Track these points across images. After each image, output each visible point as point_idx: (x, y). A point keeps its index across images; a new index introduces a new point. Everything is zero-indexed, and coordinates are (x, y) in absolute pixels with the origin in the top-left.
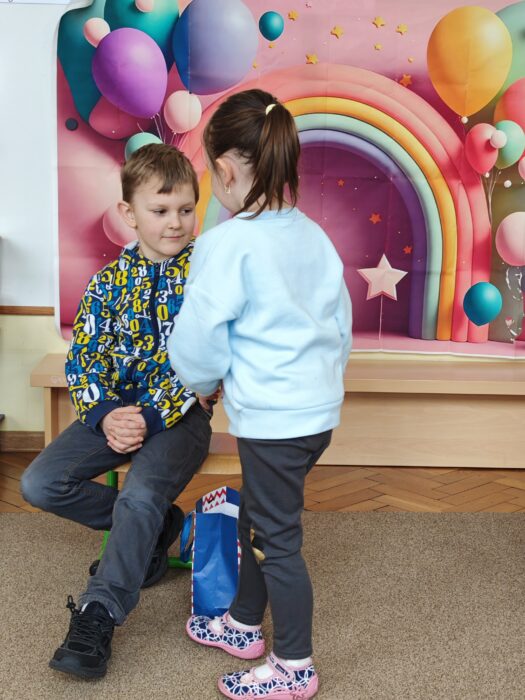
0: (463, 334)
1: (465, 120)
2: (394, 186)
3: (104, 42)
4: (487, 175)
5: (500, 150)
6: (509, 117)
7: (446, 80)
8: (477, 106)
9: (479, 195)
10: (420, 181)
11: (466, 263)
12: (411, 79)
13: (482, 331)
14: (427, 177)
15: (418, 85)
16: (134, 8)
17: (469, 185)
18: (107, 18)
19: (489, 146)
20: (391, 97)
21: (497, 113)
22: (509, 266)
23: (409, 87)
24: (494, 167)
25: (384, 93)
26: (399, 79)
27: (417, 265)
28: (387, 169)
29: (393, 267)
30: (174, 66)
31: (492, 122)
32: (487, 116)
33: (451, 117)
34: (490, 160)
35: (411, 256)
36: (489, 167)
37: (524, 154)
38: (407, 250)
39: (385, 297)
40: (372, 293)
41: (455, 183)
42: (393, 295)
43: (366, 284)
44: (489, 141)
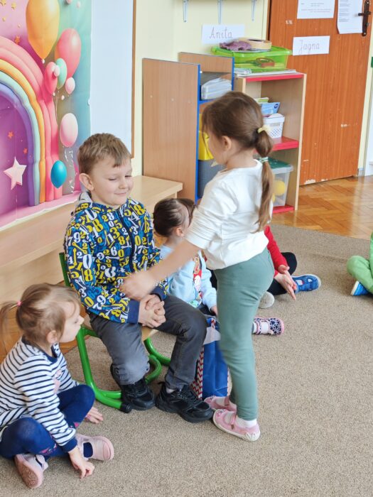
0: (52, 196)
1: (44, 61)
4: (54, 94)
5: (58, 77)
6: (61, 56)
7: (35, 37)
8: (47, 52)
9: (52, 107)
10: (27, 104)
11: (49, 152)
12: (20, 39)
13: (59, 190)
14: (30, 101)
15: (22, 42)
17: (47, 102)
19: (54, 77)
20: (12, 52)
21: (56, 55)
22: (65, 147)
23: (19, 44)
24: (56, 89)
25: (9, 50)
26: (14, 39)
27: (30, 160)
28: (13, 100)
29: (20, 164)
31: (54, 61)
32: (52, 58)
33: (37, 59)
34: (54, 84)
35: (27, 154)
36: (55, 89)
37: (68, 77)
38: (25, 151)
39: (18, 185)
40: (13, 184)
41: (42, 102)
42: (21, 182)
43: (9, 180)
44: (53, 73)
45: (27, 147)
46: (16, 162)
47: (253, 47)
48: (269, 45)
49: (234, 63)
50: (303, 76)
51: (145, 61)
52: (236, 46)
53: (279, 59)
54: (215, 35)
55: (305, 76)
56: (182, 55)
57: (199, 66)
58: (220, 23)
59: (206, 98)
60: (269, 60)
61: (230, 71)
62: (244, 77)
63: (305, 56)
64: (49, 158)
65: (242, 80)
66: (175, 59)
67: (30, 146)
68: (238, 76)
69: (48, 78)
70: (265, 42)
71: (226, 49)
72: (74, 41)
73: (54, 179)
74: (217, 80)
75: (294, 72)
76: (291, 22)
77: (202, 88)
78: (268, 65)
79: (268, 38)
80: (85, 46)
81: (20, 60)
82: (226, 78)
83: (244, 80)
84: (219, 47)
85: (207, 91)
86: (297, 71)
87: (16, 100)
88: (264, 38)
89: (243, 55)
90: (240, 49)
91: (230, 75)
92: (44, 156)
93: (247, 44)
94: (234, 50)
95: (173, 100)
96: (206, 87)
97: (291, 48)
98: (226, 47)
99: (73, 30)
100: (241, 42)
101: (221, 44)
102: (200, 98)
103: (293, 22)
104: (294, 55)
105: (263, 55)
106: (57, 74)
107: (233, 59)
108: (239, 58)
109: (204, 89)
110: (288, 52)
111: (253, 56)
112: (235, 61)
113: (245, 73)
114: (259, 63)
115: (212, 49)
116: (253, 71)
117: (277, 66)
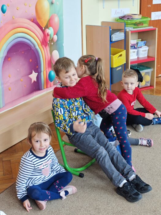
0: (49, 85)
1: (43, 29)
2: (33, 50)
4: (48, 42)
5: (50, 35)
6: (51, 26)
7: (39, 18)
8: (45, 24)
9: (48, 48)
10: (37, 47)
11: (47, 67)
12: (33, 19)
13: (52, 83)
14: (38, 46)
15: (34, 21)
17: (46, 46)
19: (48, 35)
20: (30, 26)
21: (49, 25)
26: (30, 20)
27: (39, 71)
28: (31, 46)
29: (35, 72)
31: (48, 28)
33: (41, 28)
34: (48, 38)
35: (38, 68)
36: (48, 40)
37: (54, 35)
38: (37, 67)
39: (34, 82)
40: (33, 81)
41: (44, 46)
42: (36, 80)
43: (31, 79)
44: (48, 33)
45: (38, 65)
46: (33, 72)
47: (133, 18)
48: (140, 16)
49: (125, 25)
50: (156, 29)
51: (87, 26)
52: (126, 17)
53: (145, 22)
54: (117, 13)
55: (157, 29)
56: (103, 23)
57: (110, 27)
58: (119, 8)
59: (113, 41)
60: (141, 23)
61: (124, 28)
62: (130, 31)
63: (157, 20)
64: (47, 70)
65: (129, 32)
66: (100, 24)
67: (39, 65)
68: (127, 30)
69: (46, 35)
70: (139, 15)
71: (122, 19)
72: (56, 19)
73: (50, 78)
74: (118, 33)
75: (152, 27)
76: (150, 6)
77: (112, 36)
78: (140, 25)
79: (140, 13)
80: (61, 21)
81: (33, 28)
82: (122, 32)
83: (130, 32)
84: (119, 18)
85: (114, 37)
86: (154, 27)
87: (32, 45)
88: (139, 13)
89: (129, 21)
90: (128, 19)
91: (124, 30)
92: (45, 69)
93: (131, 16)
94: (125, 19)
95: (99, 42)
96: (113, 36)
97: (150, 17)
98: (122, 18)
99: (56, 14)
100: (128, 16)
101: (119, 17)
102: (111, 41)
103: (151, 6)
104: (152, 20)
105: (138, 21)
106: (50, 34)
107: (125, 23)
108: (128, 23)
109: (113, 37)
110: (149, 19)
111: (134, 22)
112: (126, 24)
113: (130, 29)
114: (137, 24)
115: (116, 19)
116: (134, 28)
117: (144, 25)
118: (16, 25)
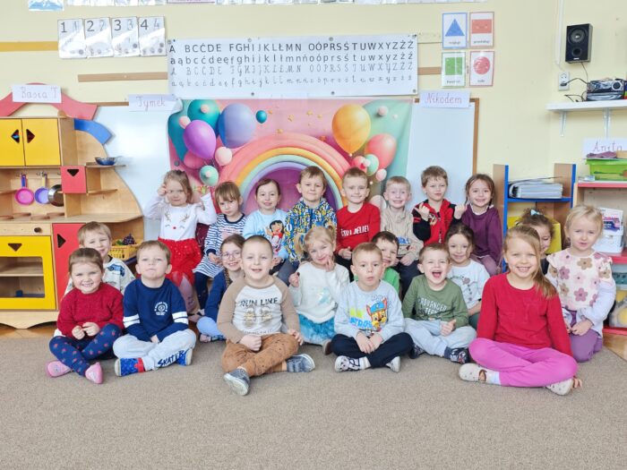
1: (351, 155)
3: (188, 127)
5: (368, 168)
6: (371, 152)
7: (341, 137)
8: (356, 149)
12: (325, 137)
14: (335, 181)
15: (328, 140)
16: (200, 111)
18: (189, 116)
19: (363, 166)
20: (317, 146)
21: (366, 151)
23: (324, 141)
25: (314, 145)
26: (320, 138)
30: (219, 137)
31: (363, 156)
32: (361, 153)
33: (344, 154)
37: (380, 168)
44: (362, 164)
49: (575, 168)
54: (599, 148)
72: (389, 144)
83: (576, 185)
99: (388, 135)
102: (508, 196)
106: (367, 165)
118: (285, 142)
